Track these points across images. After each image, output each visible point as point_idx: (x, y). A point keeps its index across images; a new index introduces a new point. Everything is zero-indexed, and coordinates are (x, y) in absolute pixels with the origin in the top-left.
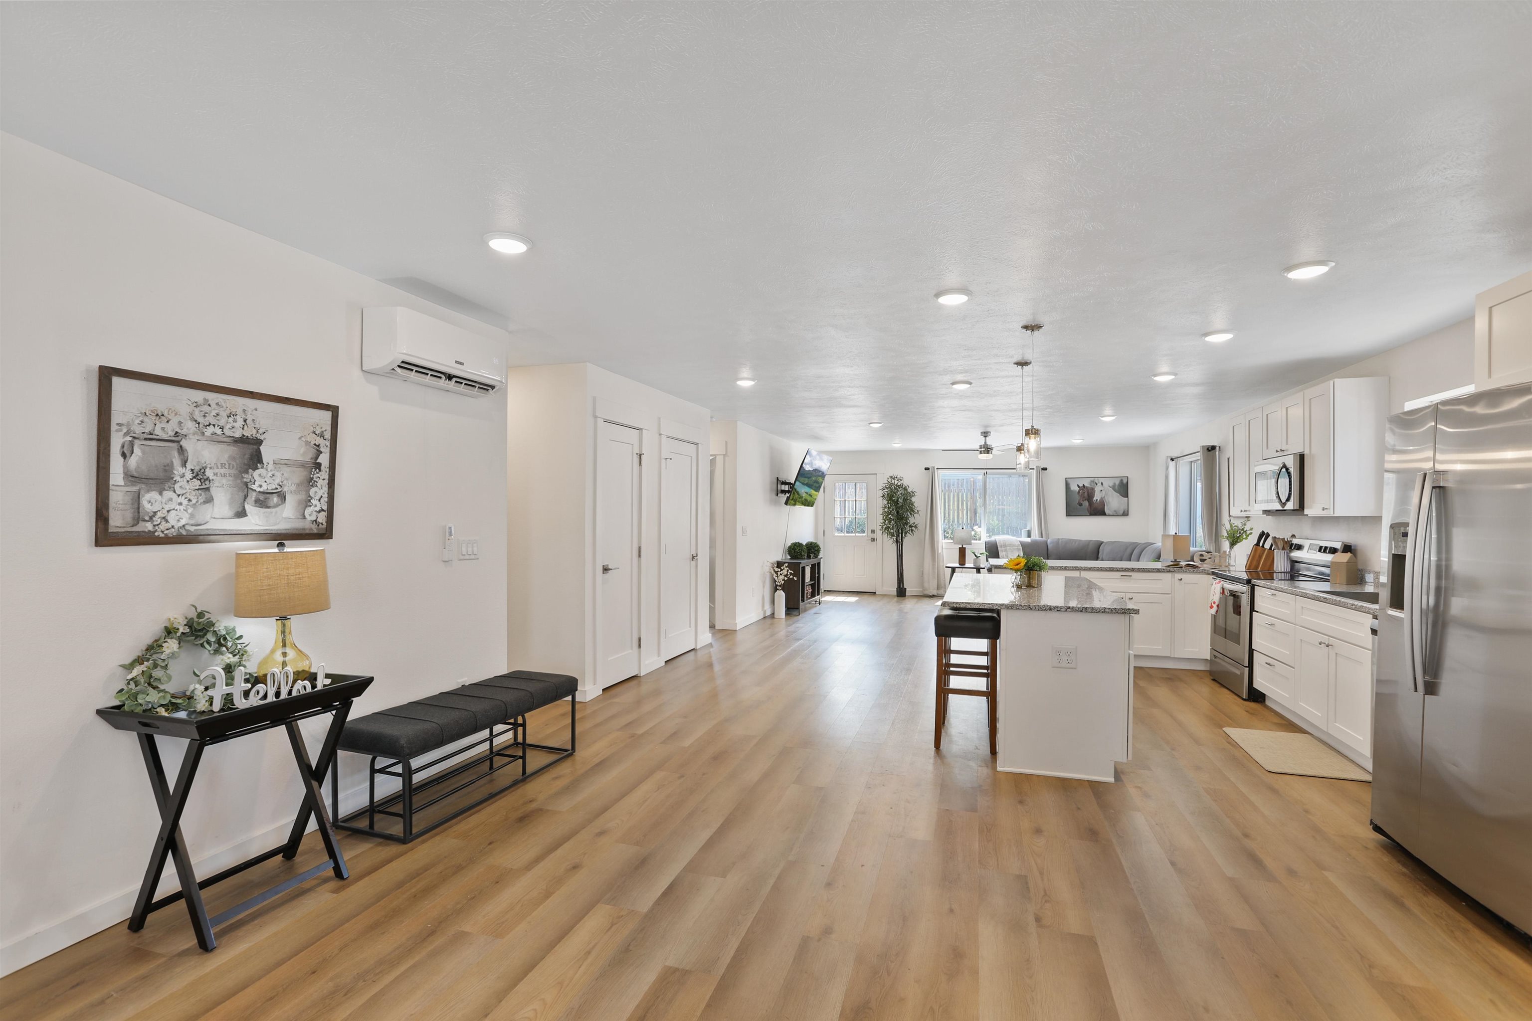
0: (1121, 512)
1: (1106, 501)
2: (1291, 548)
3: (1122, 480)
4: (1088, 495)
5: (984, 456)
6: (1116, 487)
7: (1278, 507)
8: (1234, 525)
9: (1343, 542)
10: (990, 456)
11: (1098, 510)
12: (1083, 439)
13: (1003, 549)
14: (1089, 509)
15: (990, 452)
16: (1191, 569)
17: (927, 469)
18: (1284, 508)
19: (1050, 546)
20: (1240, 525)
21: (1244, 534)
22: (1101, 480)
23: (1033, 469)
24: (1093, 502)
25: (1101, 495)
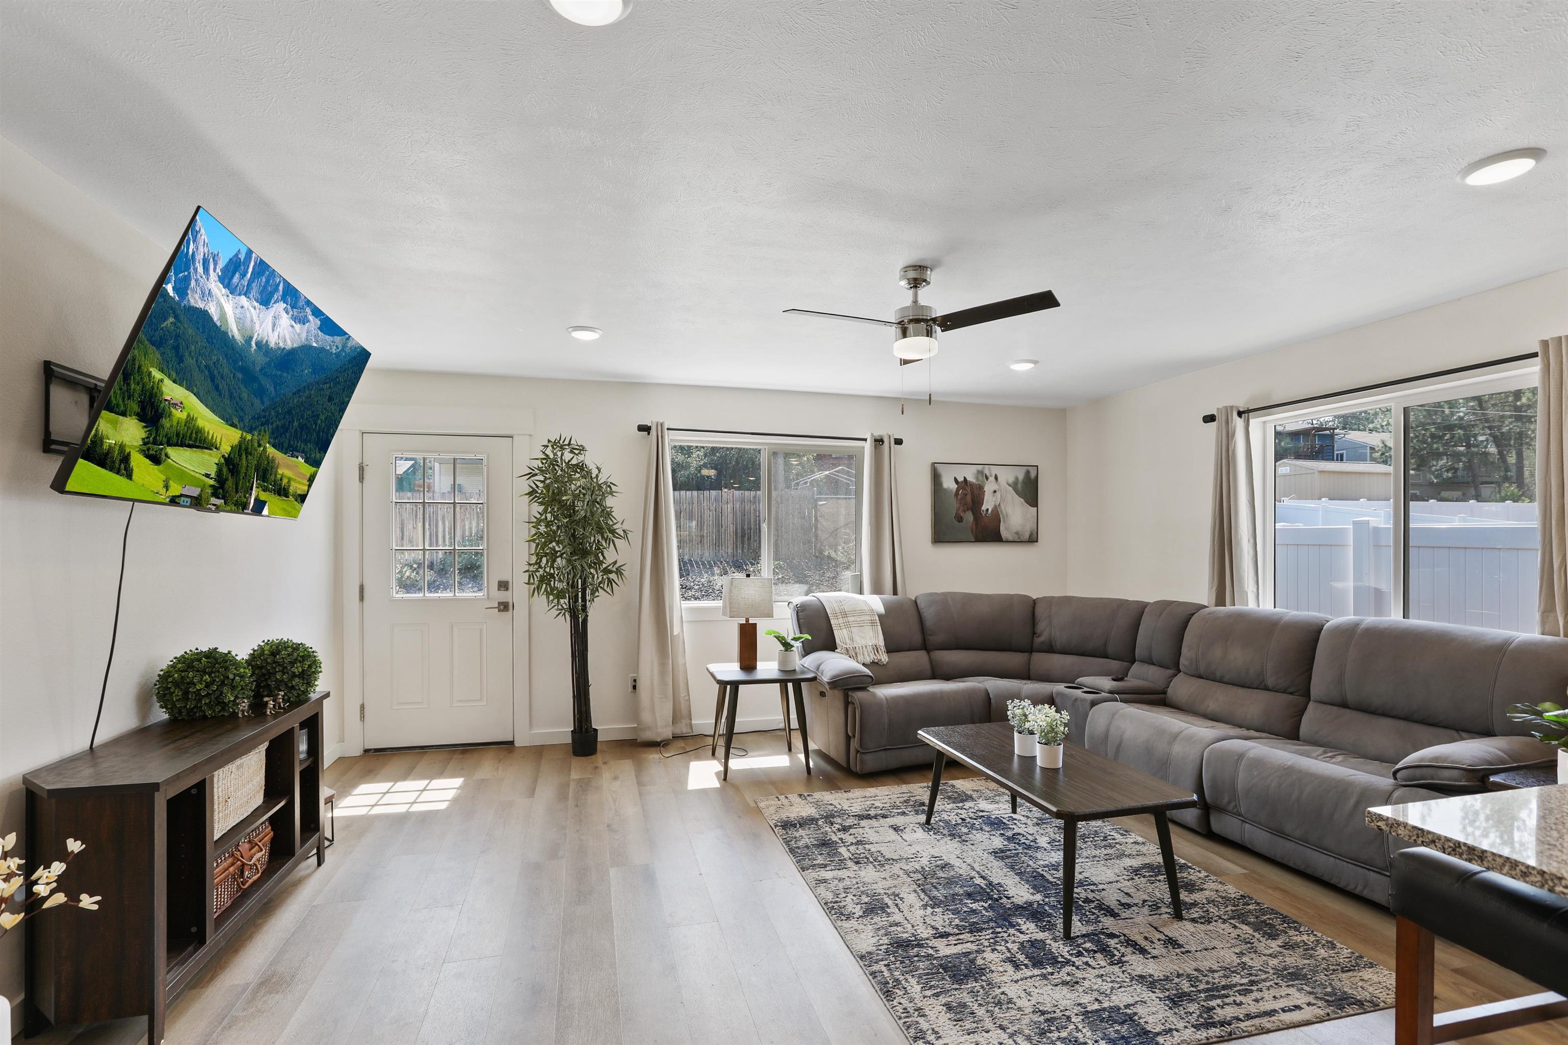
0: (1026, 536)
1: (1001, 512)
3: (1028, 472)
4: (973, 500)
6: (1019, 485)
11: (989, 532)
12: (1035, 362)
13: (841, 621)
14: (974, 529)
17: (645, 429)
22: (995, 470)
23: (865, 440)
24: (981, 514)
25: (994, 499)
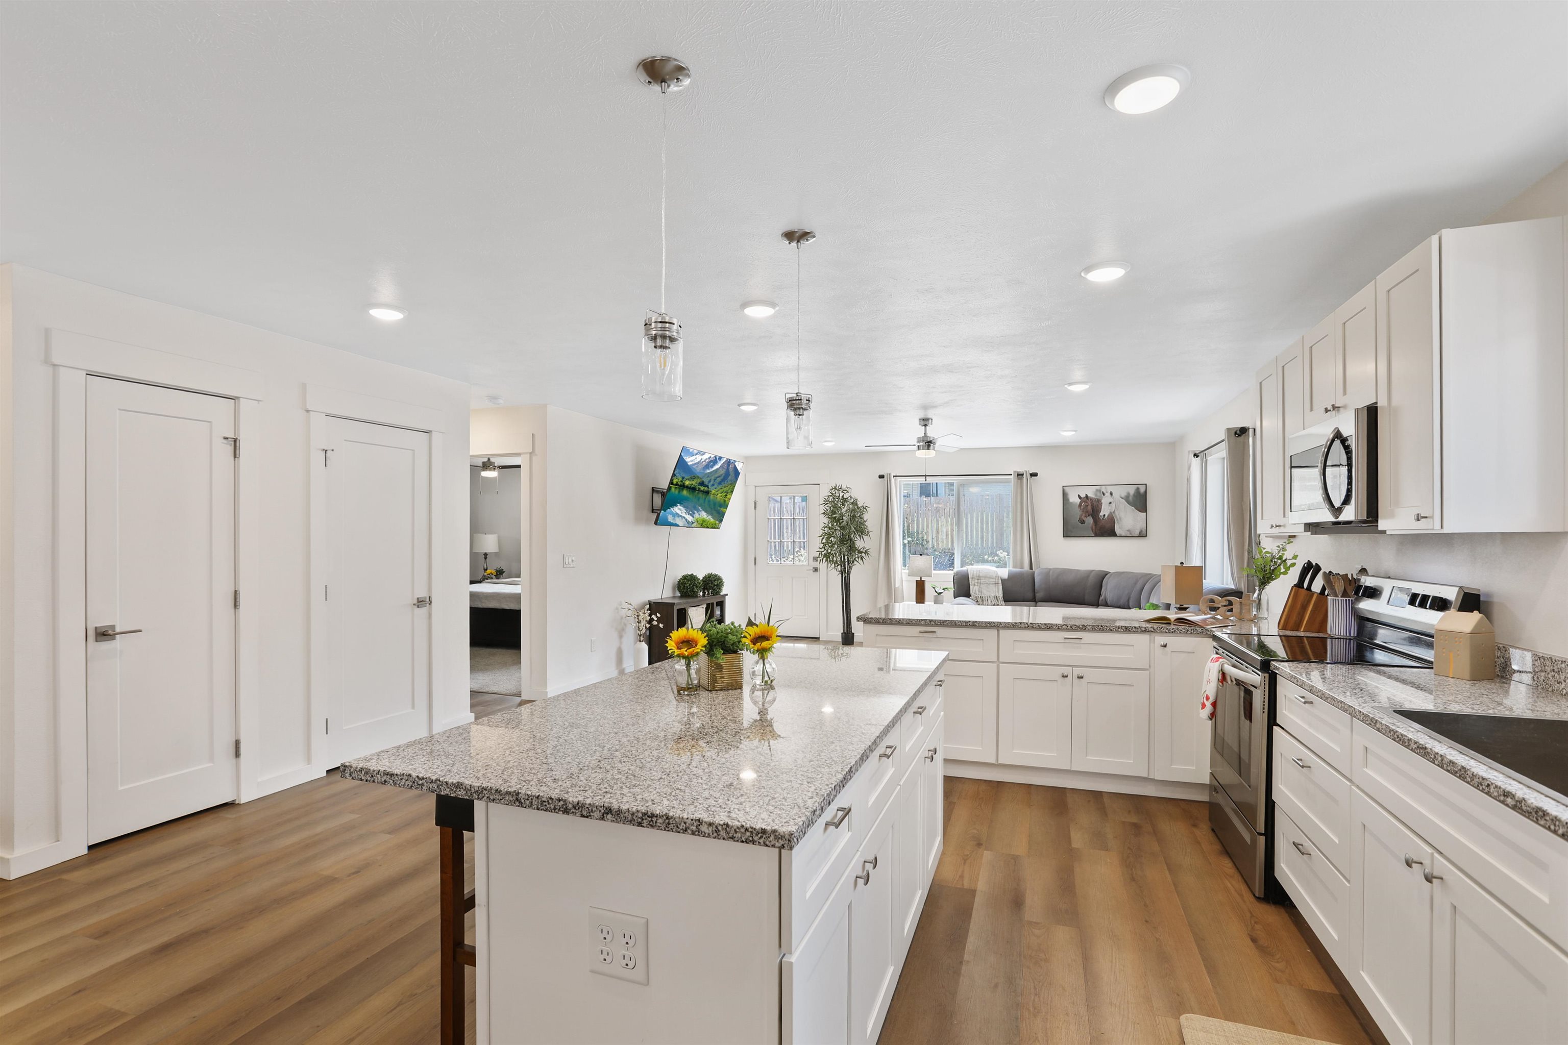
0: (1137, 533)
1: (1116, 517)
2: (1357, 593)
3: (1138, 489)
4: (1093, 509)
5: (923, 454)
7: (1326, 516)
8: (1264, 551)
9: (1461, 588)
10: (931, 453)
11: (1106, 530)
12: (1075, 431)
13: (976, 581)
14: (1094, 528)
15: (931, 447)
16: (1182, 627)
17: (881, 477)
18: (1338, 518)
19: (1037, 579)
20: (1275, 551)
21: (1282, 566)
23: (1011, 475)
24: (1099, 518)
25: (1110, 508)
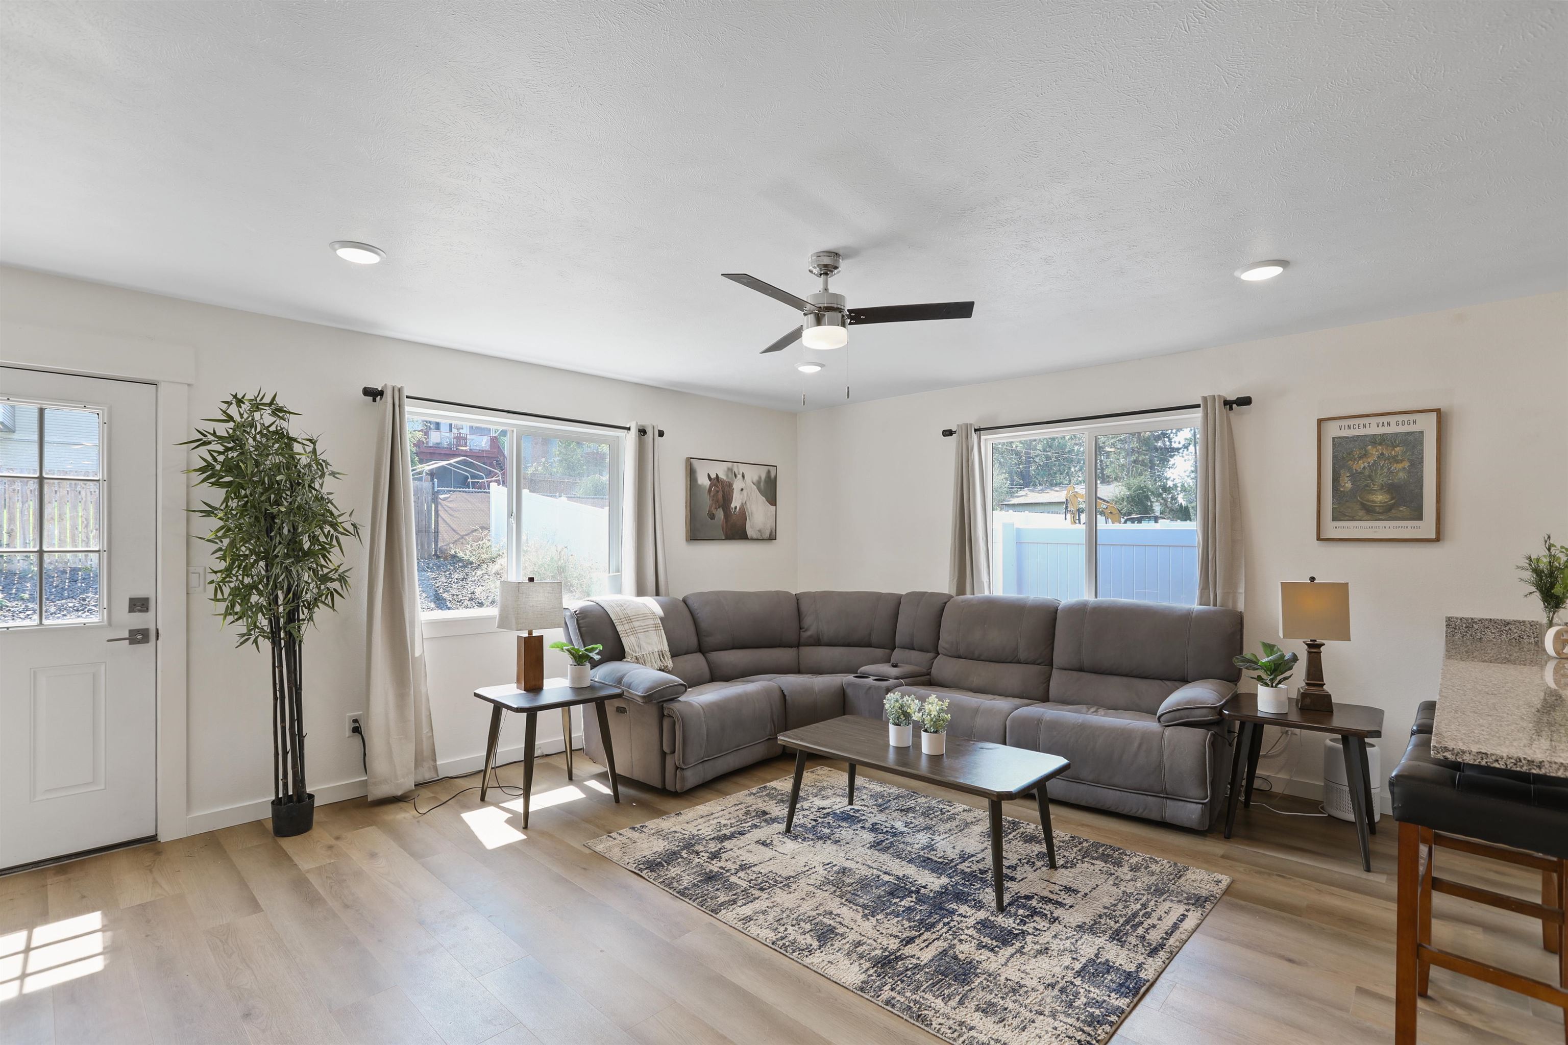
0: (767, 535)
1: (748, 512)
3: (769, 472)
4: (723, 497)
11: (737, 530)
12: (822, 366)
13: (627, 627)
14: (725, 527)
17: (373, 394)
22: (742, 468)
23: (630, 429)
24: (730, 511)
25: (741, 496)
